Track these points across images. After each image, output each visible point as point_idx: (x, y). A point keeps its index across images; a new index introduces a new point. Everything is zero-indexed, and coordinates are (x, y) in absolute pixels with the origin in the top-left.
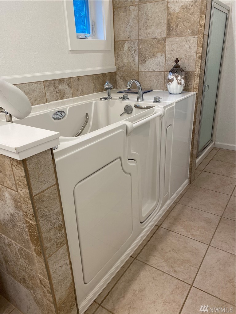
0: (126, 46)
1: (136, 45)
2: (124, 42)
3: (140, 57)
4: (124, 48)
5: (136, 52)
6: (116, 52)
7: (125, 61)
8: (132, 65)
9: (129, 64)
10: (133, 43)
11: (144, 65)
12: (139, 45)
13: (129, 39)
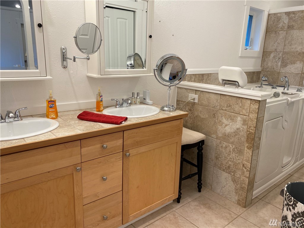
0: (272, 55)
1: (280, 55)
2: (271, 52)
3: (282, 62)
4: (270, 56)
5: (280, 60)
6: (263, 59)
7: (270, 64)
8: (275, 68)
9: (273, 67)
10: (278, 54)
11: (285, 68)
12: (283, 55)
13: (276, 51)
